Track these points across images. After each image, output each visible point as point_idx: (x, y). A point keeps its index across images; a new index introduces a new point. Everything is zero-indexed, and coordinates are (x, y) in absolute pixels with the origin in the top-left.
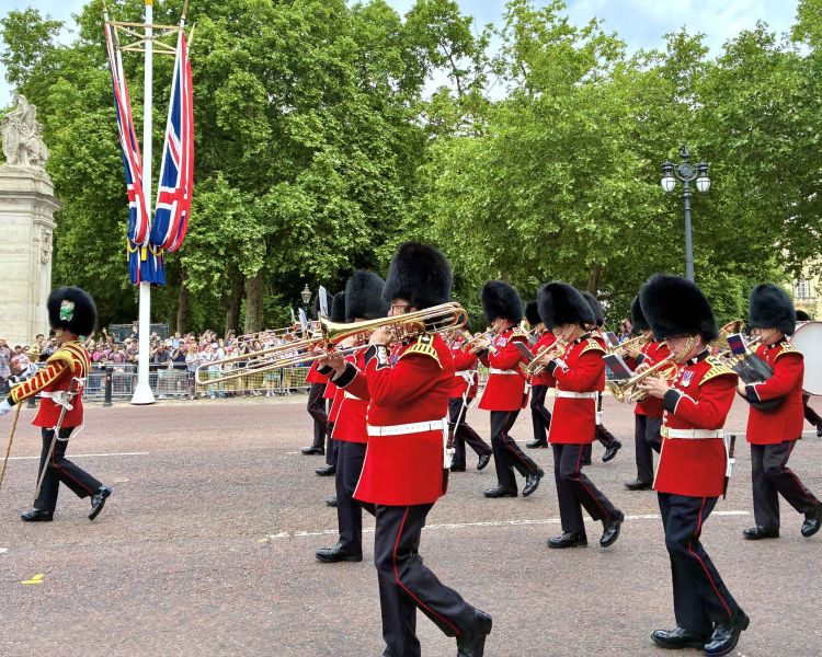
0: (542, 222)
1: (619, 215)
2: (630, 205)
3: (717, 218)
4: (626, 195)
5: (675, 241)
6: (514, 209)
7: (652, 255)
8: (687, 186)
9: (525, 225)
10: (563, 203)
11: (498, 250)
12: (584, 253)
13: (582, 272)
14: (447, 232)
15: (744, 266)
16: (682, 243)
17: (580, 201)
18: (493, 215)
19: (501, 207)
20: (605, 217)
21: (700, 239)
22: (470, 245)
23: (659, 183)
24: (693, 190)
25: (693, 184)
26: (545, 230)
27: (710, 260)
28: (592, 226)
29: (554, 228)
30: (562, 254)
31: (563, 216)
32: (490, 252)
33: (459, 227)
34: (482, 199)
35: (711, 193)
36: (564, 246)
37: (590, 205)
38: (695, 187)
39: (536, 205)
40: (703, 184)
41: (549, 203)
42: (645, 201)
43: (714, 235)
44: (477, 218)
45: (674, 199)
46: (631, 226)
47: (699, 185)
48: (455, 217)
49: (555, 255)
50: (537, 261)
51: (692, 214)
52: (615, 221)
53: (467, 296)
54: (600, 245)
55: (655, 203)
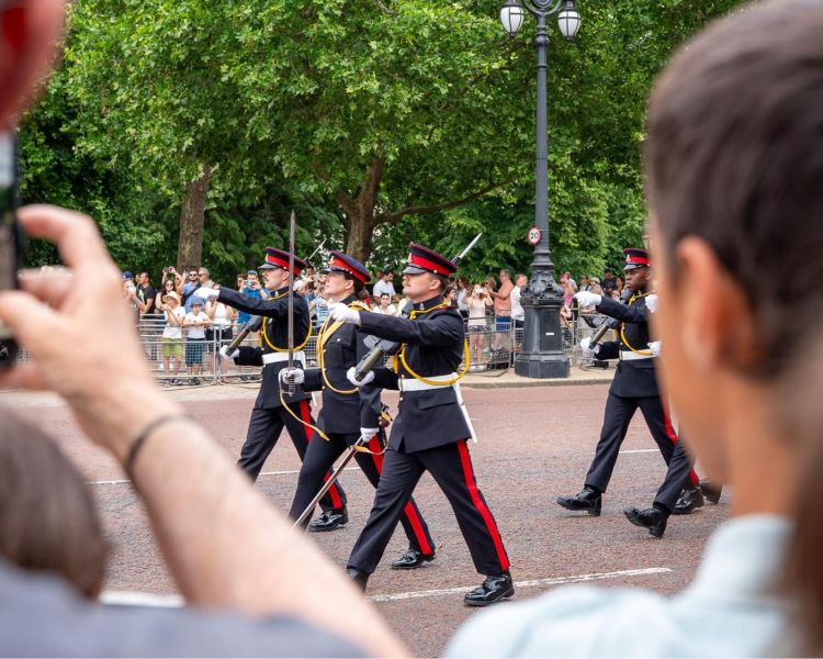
0: (285, 74)
1: (422, 69)
2: (444, 52)
3: (583, 84)
4: (437, 32)
5: (518, 120)
6: (235, 45)
7: (477, 145)
8: (542, 25)
9: (252, 77)
10: (324, 41)
11: (201, 122)
12: (358, 133)
13: (351, 171)
14: (100, 82)
15: (620, 169)
16: (527, 123)
17: (355, 39)
18: (193, 56)
19: (208, 41)
20: (395, 71)
21: (558, 120)
22: (147, 108)
23: (497, 17)
24: (551, 32)
25: (553, 21)
26: (291, 89)
27: (574, 155)
28: (374, 85)
29: (304, 86)
30: (320, 135)
31: (323, 62)
32: (186, 125)
33: (126, 73)
34: (174, 24)
35: (580, 40)
36: (325, 121)
37: (373, 45)
38: (555, 26)
39: (275, 42)
40: (570, 22)
41: (301, 38)
42: (468, 48)
43: (579, 114)
44: (163, 58)
45: (517, 46)
46: (444, 91)
47: (562, 24)
48: (119, 53)
49: (306, 135)
50: (272, 146)
51: (548, 74)
52: (414, 80)
53: (124, 207)
54: (388, 121)
55: (485, 52)
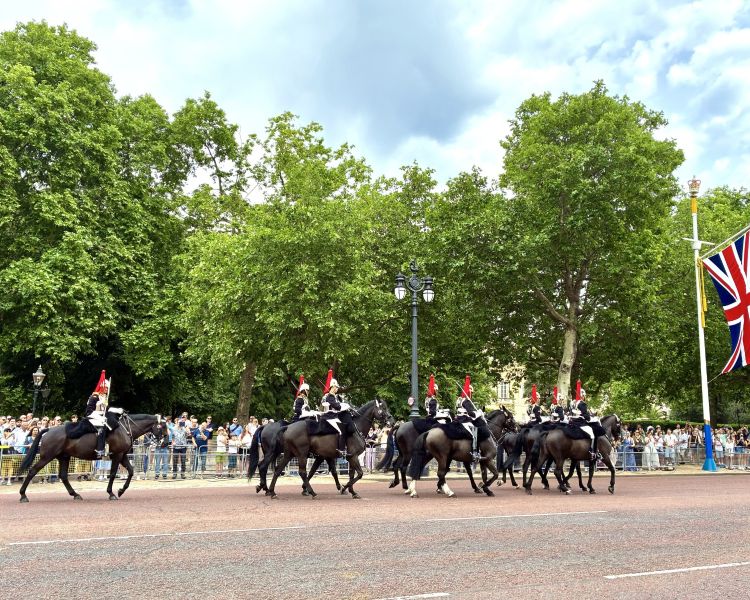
0: (288, 318)
1: (356, 317)
2: (368, 308)
3: (438, 326)
4: (364, 300)
5: (404, 343)
6: (264, 304)
7: (383, 354)
8: (415, 296)
9: (271, 319)
10: (307, 302)
11: (246, 341)
12: (324, 349)
13: (320, 366)
14: (197, 321)
15: (458, 368)
16: (409, 346)
17: (323, 302)
18: (243, 309)
19: (252, 301)
20: (344, 316)
21: (423, 343)
22: (218, 334)
23: (393, 292)
24: (420, 300)
25: (420, 294)
26: (291, 325)
27: (431, 362)
28: (332, 324)
29: (297, 324)
30: (305, 349)
31: (306, 313)
32: (236, 343)
33: (210, 317)
34: (234, 293)
35: (434, 303)
36: (308, 341)
37: (332, 304)
38: (422, 298)
39: (285, 302)
40: (429, 296)
41: (296, 301)
42: (380, 307)
43: (435, 340)
44: (228, 309)
45: (405, 306)
46: (367, 328)
47: (425, 296)
48: (206, 307)
49: (298, 348)
50: (281, 354)
51: (418, 321)
52: (352, 322)
53: (213, 384)
54: (339, 342)
55: (388, 309)
